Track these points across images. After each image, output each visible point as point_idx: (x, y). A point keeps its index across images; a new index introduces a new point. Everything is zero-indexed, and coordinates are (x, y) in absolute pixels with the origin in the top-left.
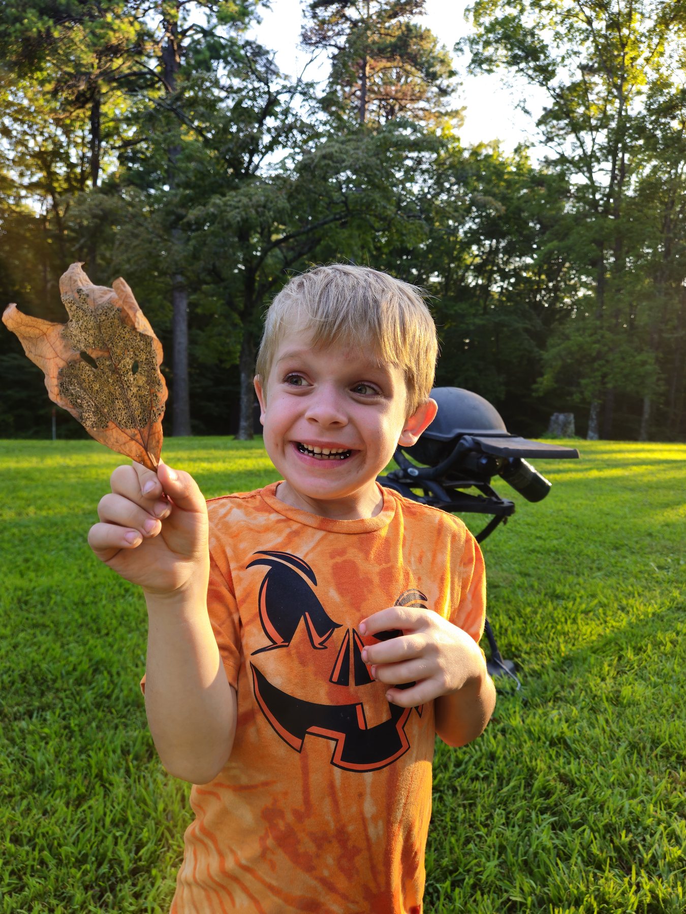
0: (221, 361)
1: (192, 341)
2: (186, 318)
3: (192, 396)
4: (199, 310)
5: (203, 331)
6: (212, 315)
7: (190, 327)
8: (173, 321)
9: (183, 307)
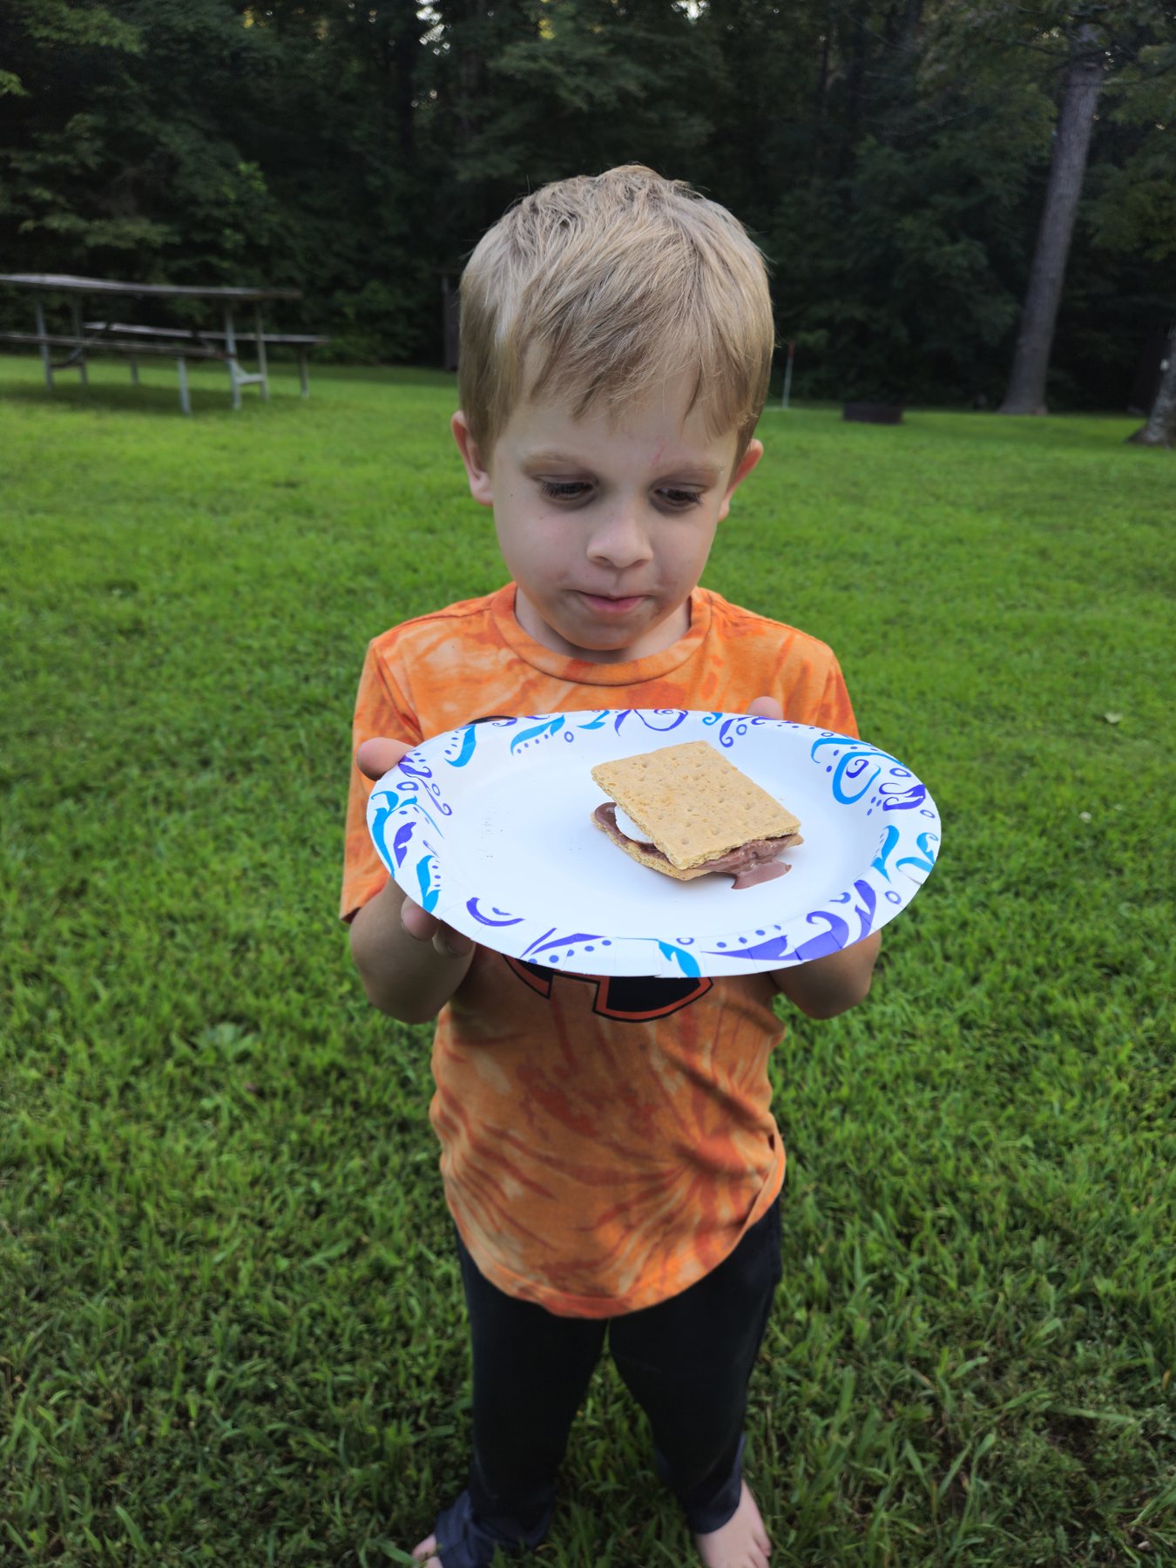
0: (1148, 243)
1: (1090, 192)
2: (1086, 136)
3: (1064, 316)
4: (1119, 116)
5: (1120, 164)
6: (1149, 126)
7: (1092, 157)
8: (1057, 147)
9: (1085, 108)
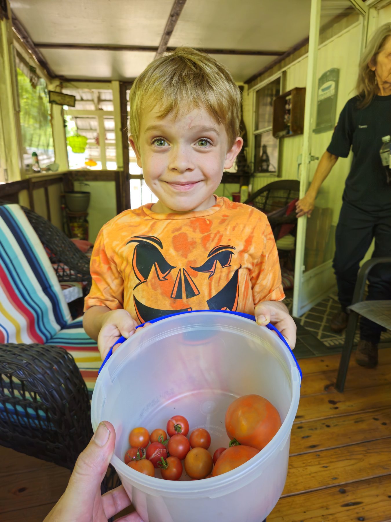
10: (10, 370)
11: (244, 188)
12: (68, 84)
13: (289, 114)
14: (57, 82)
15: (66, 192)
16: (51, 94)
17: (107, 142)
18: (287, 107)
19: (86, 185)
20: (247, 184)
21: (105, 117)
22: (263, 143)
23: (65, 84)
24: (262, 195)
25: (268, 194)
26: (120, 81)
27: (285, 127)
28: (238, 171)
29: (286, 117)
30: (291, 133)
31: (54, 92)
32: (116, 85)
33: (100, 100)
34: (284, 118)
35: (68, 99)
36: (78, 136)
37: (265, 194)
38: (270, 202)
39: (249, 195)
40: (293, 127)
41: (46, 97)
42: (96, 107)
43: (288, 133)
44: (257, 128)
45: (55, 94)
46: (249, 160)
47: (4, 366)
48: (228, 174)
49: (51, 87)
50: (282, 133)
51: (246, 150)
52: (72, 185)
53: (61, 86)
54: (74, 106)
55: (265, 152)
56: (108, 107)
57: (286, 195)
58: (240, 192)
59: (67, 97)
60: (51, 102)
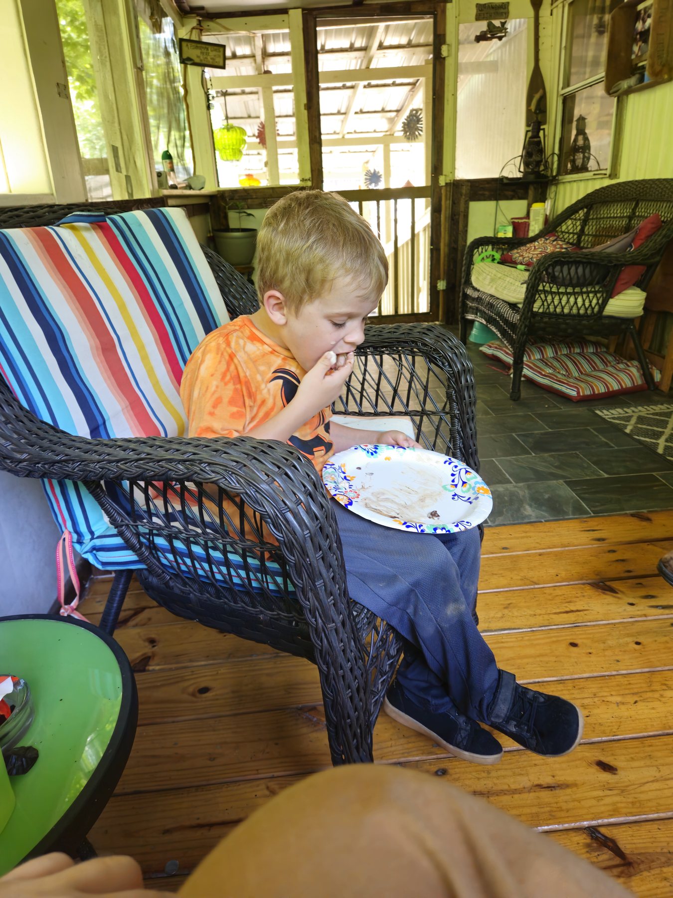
10: (213, 475)
11: (537, 206)
12: (212, 24)
13: (645, 41)
14: (193, 22)
15: (214, 230)
16: (184, 44)
17: (279, 139)
18: (639, 26)
19: (249, 215)
20: (543, 199)
21: (275, 88)
22: (577, 113)
23: (205, 24)
24: (573, 217)
25: (587, 215)
26: (303, 10)
27: (635, 70)
28: (526, 173)
29: (636, 49)
30: (648, 79)
31: (189, 41)
32: (296, 16)
33: (266, 55)
34: (631, 52)
35: (212, 53)
36: (229, 128)
37: (581, 213)
38: (590, 229)
39: (546, 220)
40: (652, 66)
41: (176, 52)
42: (258, 69)
43: (641, 80)
44: (567, 84)
45: (189, 44)
46: (548, 152)
47: (203, 469)
48: (505, 181)
49: (184, 33)
50: (625, 84)
51: (544, 129)
52: (226, 217)
53: (200, 29)
54: (223, 67)
55: (581, 131)
56: (282, 66)
57: (627, 212)
58: (528, 216)
59: (210, 48)
60: (184, 61)
